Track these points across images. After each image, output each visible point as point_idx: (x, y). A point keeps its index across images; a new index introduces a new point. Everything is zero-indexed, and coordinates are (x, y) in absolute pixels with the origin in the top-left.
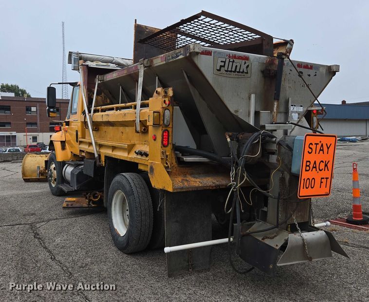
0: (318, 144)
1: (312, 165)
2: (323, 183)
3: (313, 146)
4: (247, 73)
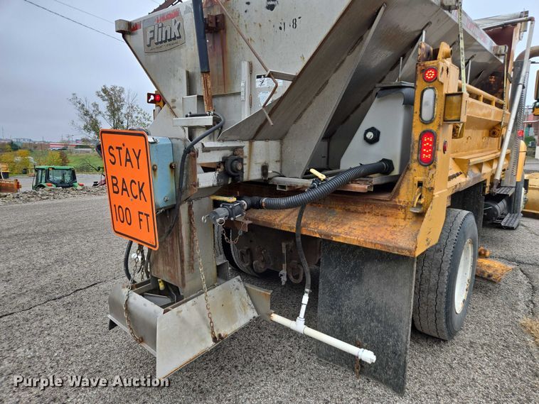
0: (121, 148)
1: (120, 185)
2: (144, 223)
3: (115, 152)
4: (180, 37)
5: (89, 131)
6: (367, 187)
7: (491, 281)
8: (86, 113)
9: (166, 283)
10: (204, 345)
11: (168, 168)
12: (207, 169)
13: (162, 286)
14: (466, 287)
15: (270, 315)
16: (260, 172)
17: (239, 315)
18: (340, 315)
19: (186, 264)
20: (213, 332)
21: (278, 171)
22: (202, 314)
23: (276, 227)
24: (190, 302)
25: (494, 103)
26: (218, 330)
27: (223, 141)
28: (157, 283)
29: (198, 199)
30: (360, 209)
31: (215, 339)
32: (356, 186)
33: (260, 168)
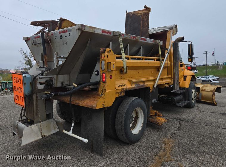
0: (17, 78)
1: (16, 89)
2: (22, 100)
3: (15, 79)
4: (40, 43)
5: (27, 65)
6: (88, 89)
7: (158, 125)
8: (26, 57)
9: (30, 120)
10: (38, 138)
11: (29, 83)
12: (41, 83)
13: (29, 121)
14: (142, 125)
15: (63, 131)
16: (61, 84)
17: (52, 130)
18: (87, 132)
19: (35, 113)
20: (42, 134)
21: (68, 84)
22: (39, 128)
23: (65, 102)
24: (36, 125)
25: (156, 59)
26: (44, 134)
27: (47, 75)
28: (28, 120)
29: (40, 93)
30: (90, 96)
31: (42, 136)
32: (86, 88)
33: (61, 83)
